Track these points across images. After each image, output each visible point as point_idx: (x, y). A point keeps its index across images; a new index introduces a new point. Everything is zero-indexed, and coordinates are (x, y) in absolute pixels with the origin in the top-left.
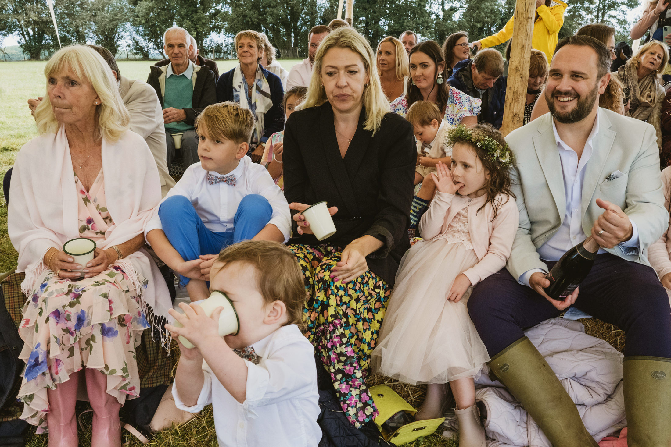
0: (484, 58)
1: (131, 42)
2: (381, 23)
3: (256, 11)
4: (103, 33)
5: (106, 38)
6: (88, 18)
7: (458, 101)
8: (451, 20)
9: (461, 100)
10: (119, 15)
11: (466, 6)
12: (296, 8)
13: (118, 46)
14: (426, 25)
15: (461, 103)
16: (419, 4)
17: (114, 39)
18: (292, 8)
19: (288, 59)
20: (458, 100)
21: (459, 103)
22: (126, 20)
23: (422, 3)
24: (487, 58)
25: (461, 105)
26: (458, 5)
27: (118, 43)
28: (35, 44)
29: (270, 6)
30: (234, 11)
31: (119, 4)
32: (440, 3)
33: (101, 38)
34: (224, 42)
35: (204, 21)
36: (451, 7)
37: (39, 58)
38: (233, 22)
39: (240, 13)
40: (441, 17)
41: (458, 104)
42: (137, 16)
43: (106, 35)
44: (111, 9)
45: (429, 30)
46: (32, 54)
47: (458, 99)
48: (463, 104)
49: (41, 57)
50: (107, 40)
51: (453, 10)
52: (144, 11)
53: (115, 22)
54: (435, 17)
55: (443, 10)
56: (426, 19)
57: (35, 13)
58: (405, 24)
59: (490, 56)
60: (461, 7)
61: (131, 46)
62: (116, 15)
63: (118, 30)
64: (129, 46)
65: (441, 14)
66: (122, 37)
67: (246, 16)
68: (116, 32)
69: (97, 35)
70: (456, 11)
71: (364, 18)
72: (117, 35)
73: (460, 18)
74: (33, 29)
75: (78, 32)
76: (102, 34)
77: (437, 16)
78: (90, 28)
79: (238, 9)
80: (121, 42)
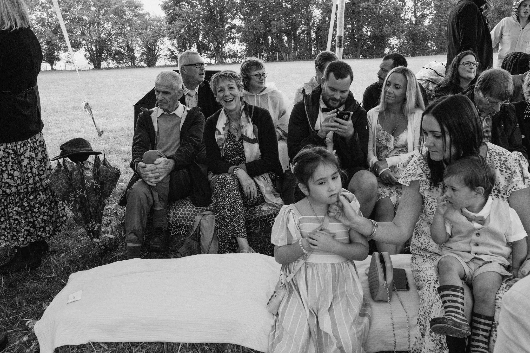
0: (489, 79)
1: (167, 53)
2: (364, 30)
3: (264, 25)
4: (147, 46)
5: (149, 50)
6: (136, 36)
7: (504, 167)
8: (422, 25)
9: (509, 165)
10: (159, 32)
11: (435, 12)
12: (294, 20)
13: (158, 56)
14: (401, 29)
15: (509, 169)
16: (396, 13)
17: (155, 50)
18: (292, 20)
19: (289, 61)
20: (504, 164)
21: (505, 168)
22: (164, 36)
23: (398, 12)
24: (493, 79)
25: (510, 172)
26: (428, 12)
27: (158, 54)
28: (97, 57)
29: (274, 20)
30: (247, 24)
31: (158, 24)
32: (413, 12)
33: (146, 50)
34: (239, 50)
35: (222, 33)
36: (422, 14)
37: (100, 68)
38: (245, 34)
39: (251, 26)
40: (414, 22)
41: (505, 170)
42: (173, 32)
43: (149, 48)
44: (152, 28)
45: (404, 34)
46: (94, 65)
47: (502, 162)
48: (513, 170)
49: (102, 67)
50: (150, 51)
51: (424, 16)
52: (178, 28)
53: (155, 38)
54: (409, 23)
55: (416, 17)
56: (401, 25)
57: (96, 34)
58: (384, 30)
59: (497, 77)
60: (431, 13)
61: (168, 55)
62: (156, 33)
63: (158, 44)
64: (166, 56)
65: (414, 19)
66: (161, 49)
67: (256, 29)
68: (157, 45)
69: (142, 48)
70: (426, 17)
71: (350, 26)
72: (157, 47)
73: (429, 22)
74: (96, 46)
75: (128, 46)
76: (146, 48)
77: (411, 21)
78: (137, 43)
79: (249, 23)
80: (161, 53)
